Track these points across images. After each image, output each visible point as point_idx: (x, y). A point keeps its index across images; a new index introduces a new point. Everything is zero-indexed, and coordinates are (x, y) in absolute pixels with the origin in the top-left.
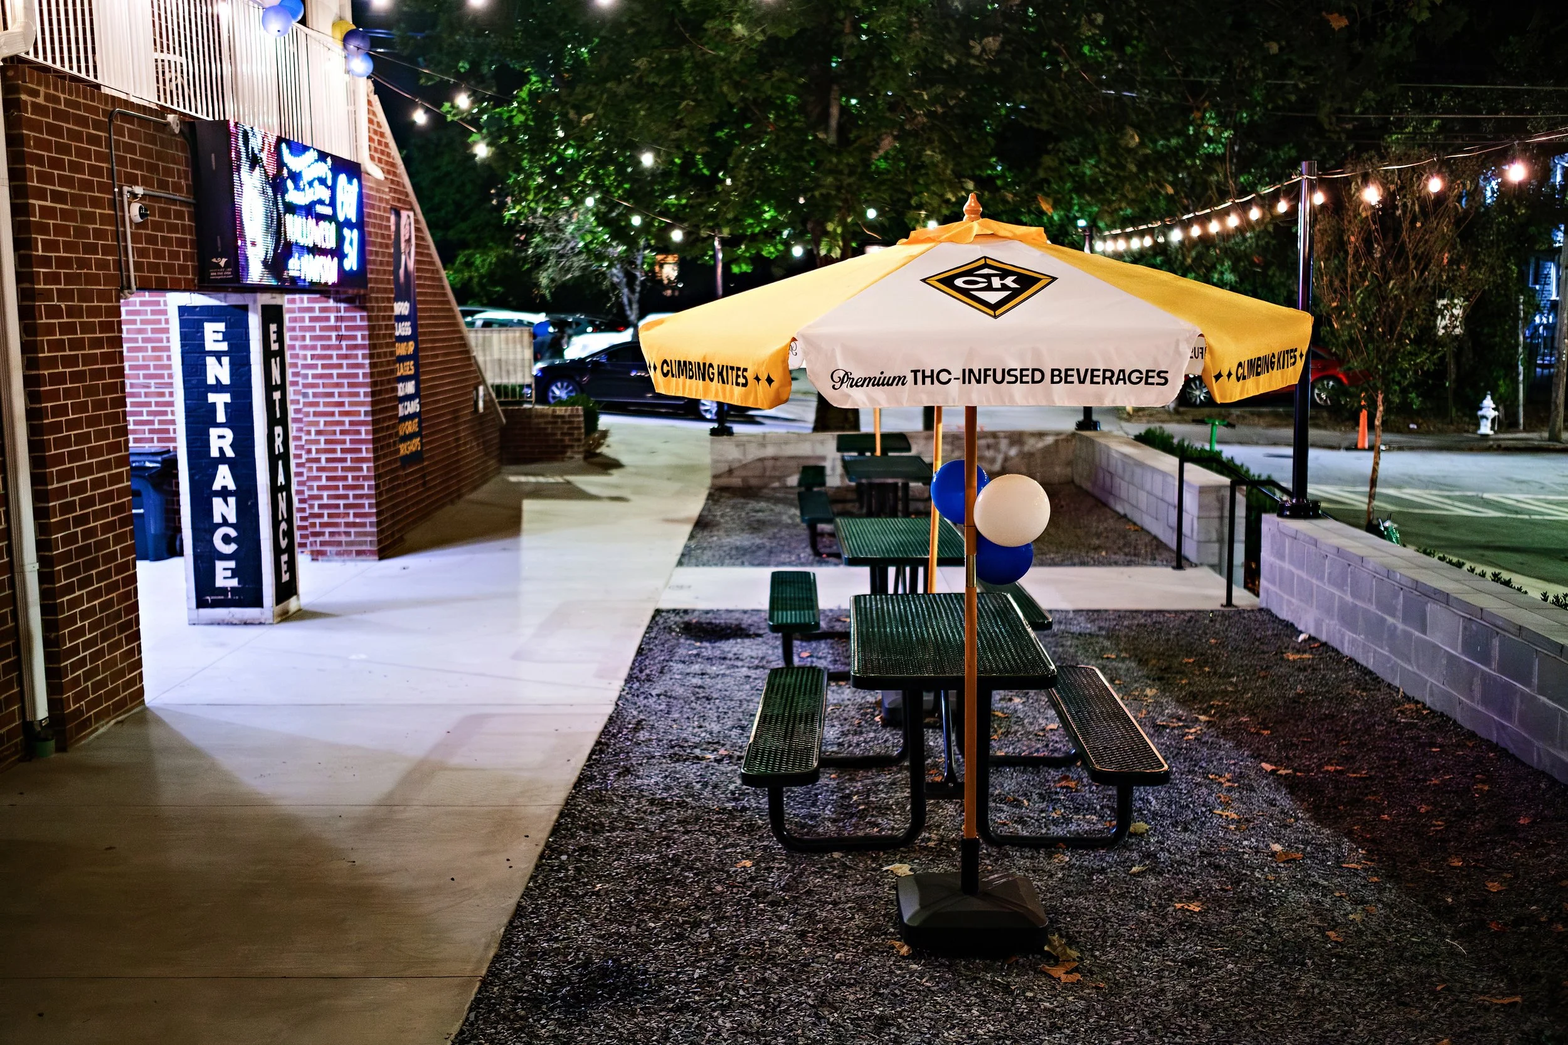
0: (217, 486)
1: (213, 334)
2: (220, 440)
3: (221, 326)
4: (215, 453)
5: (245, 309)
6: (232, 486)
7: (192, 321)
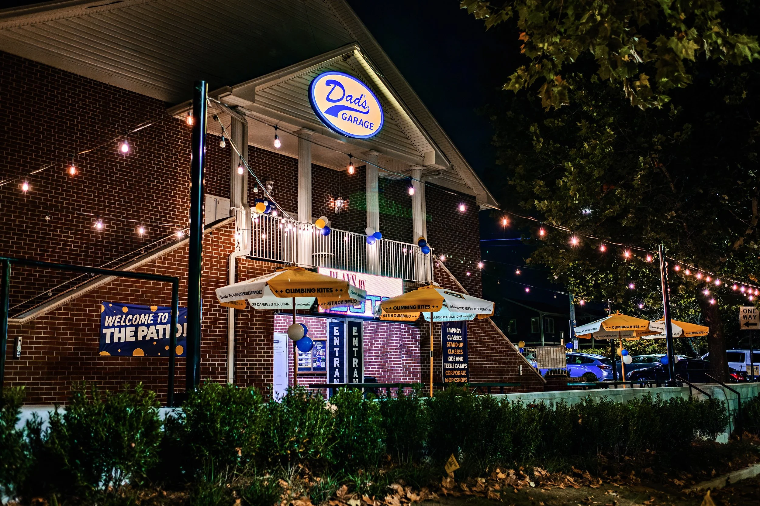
0: (335, 376)
1: (336, 329)
2: (337, 362)
3: (338, 328)
4: (335, 366)
5: (343, 322)
6: (339, 376)
7: (332, 326)
